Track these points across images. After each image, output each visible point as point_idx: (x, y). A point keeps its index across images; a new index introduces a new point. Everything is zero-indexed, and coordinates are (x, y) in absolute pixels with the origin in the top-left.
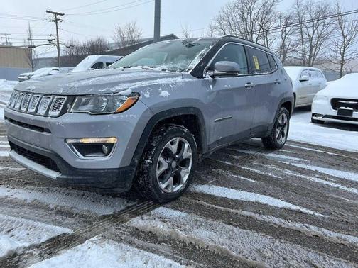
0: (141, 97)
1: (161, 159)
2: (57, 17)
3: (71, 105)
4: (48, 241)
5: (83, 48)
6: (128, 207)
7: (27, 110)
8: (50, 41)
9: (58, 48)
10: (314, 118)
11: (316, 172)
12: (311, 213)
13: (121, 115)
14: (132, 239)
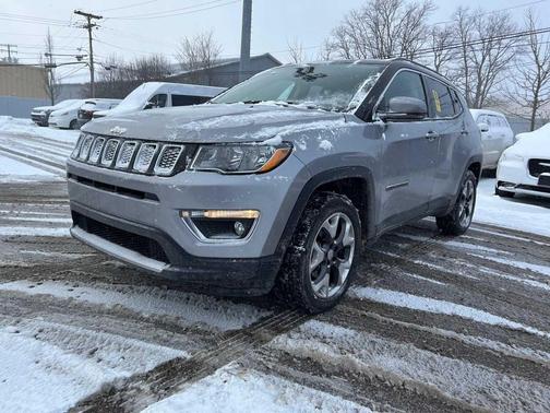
0: (295, 149)
1: (315, 245)
2: (90, 21)
3: (192, 158)
4: (158, 369)
5: (129, 70)
6: (263, 319)
7: (114, 163)
8: (79, 58)
9: (92, 69)
10: (501, 188)
11: (529, 271)
12: (542, 333)
13: (268, 176)
14: (284, 368)
